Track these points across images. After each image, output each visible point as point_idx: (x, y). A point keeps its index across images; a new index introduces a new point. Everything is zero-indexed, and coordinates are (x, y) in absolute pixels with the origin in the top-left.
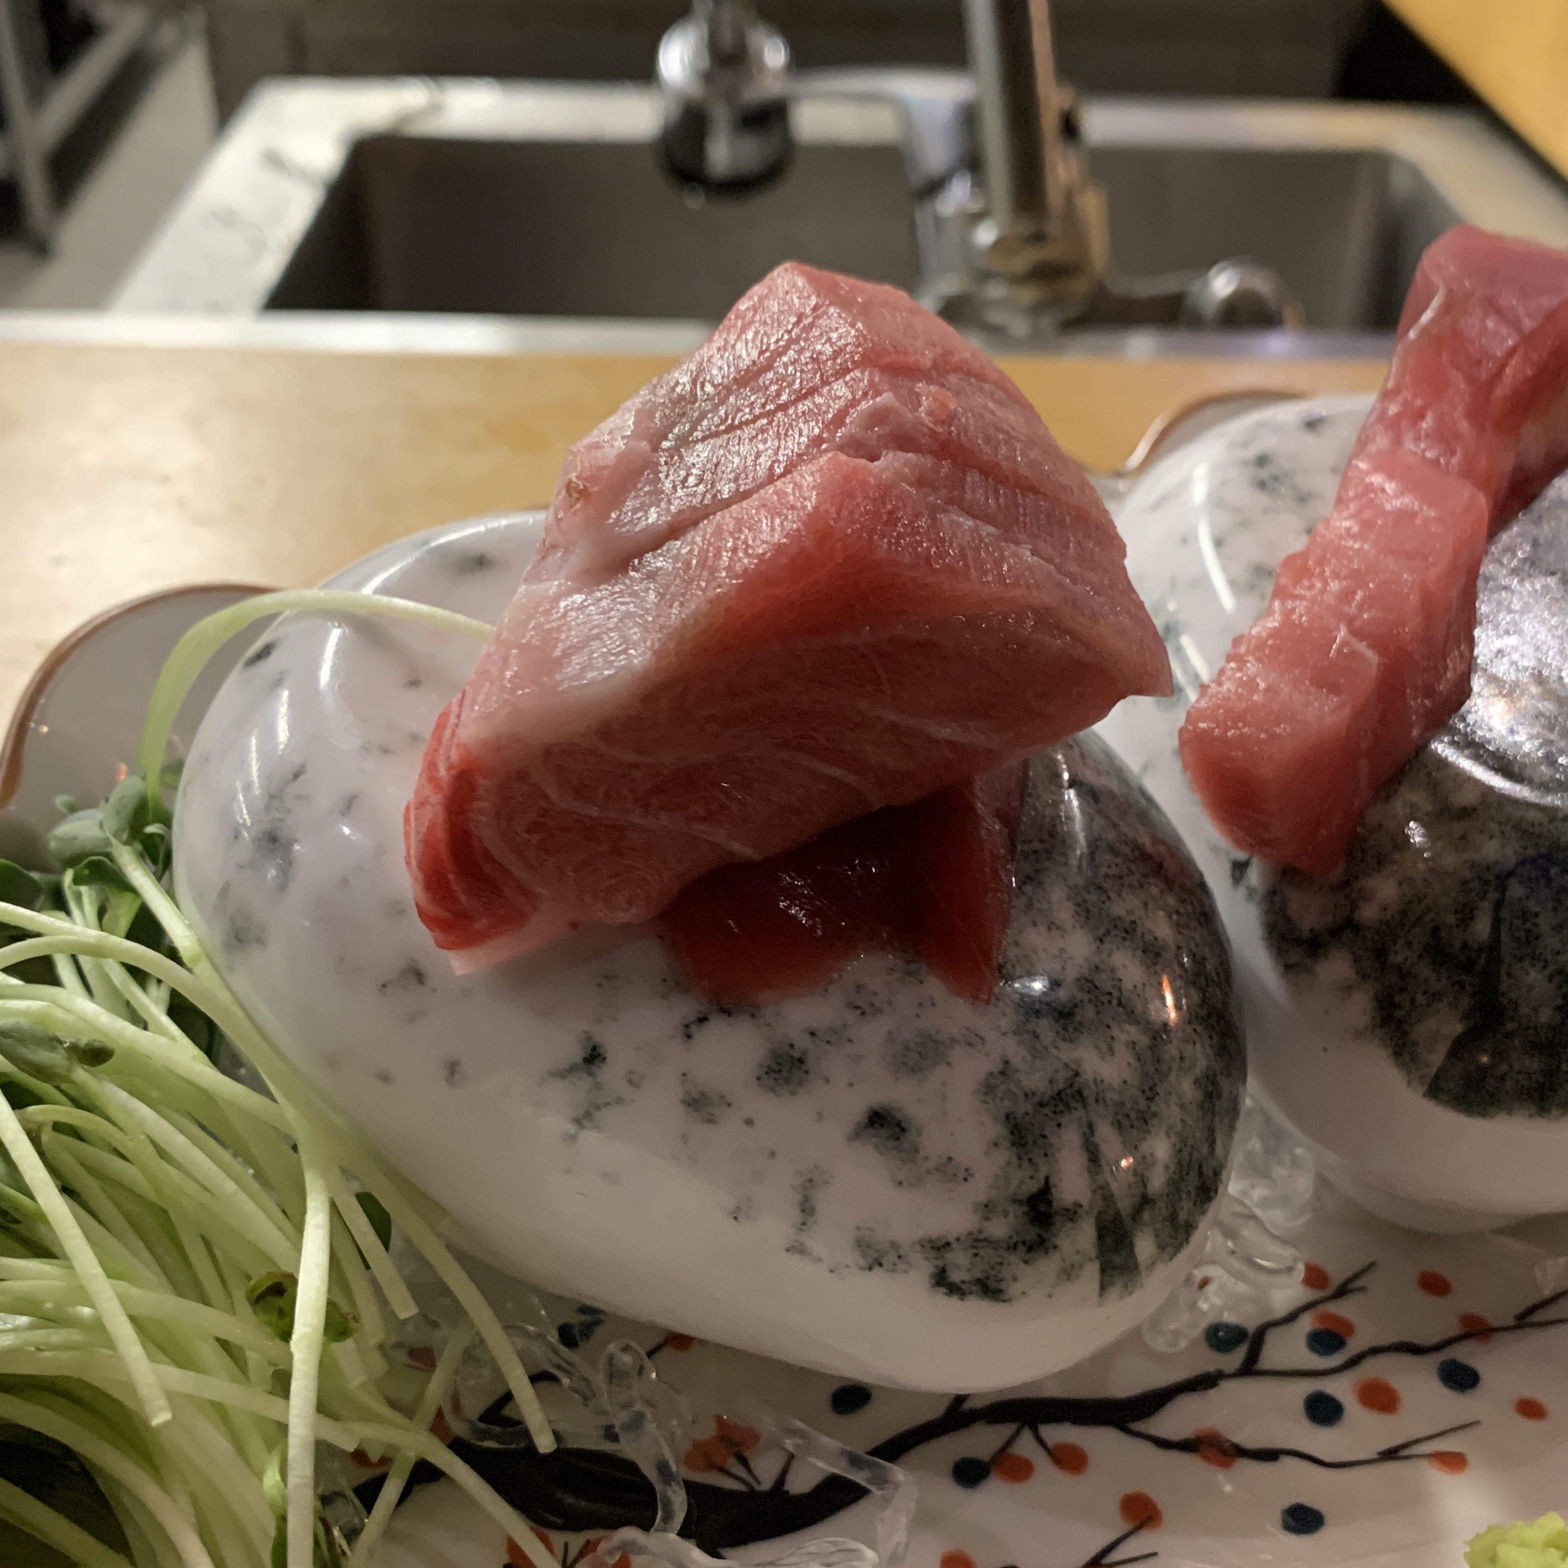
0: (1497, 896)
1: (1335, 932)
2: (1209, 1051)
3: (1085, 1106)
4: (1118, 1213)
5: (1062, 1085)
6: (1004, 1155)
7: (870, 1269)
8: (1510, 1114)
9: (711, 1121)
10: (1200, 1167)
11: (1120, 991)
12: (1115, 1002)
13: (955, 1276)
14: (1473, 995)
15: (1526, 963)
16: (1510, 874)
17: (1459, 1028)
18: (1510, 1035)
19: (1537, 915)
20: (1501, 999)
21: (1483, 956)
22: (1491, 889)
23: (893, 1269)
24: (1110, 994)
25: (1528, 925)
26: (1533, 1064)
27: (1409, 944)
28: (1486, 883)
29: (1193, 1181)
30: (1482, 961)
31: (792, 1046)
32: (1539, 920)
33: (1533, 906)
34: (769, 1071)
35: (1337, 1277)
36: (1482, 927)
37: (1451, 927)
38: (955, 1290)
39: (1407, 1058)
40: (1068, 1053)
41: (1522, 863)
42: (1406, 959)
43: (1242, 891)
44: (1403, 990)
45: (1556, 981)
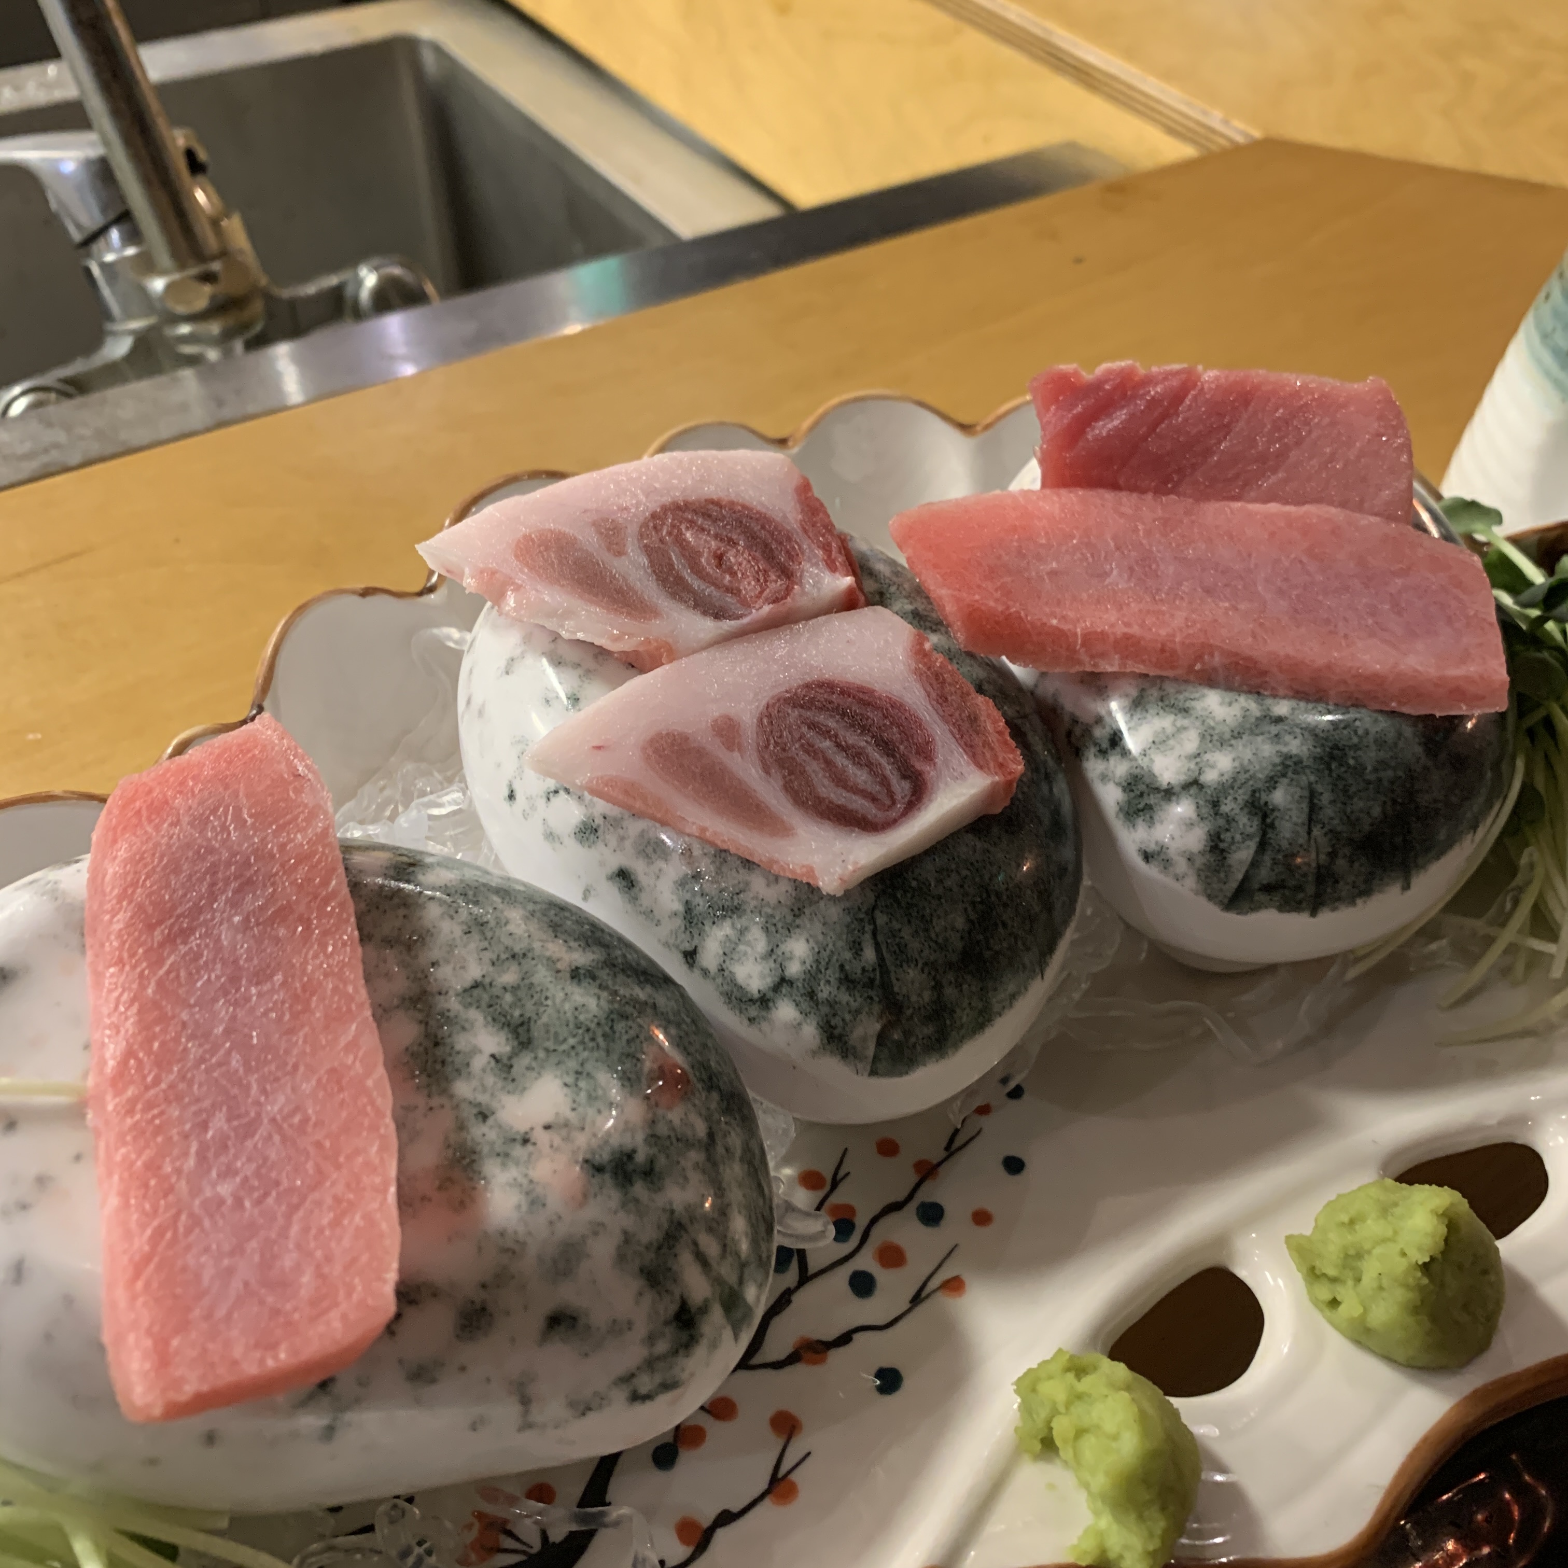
0: (872, 927)
1: (776, 988)
2: (738, 1130)
3: (686, 1230)
4: (731, 1288)
5: (666, 1226)
6: (649, 1297)
7: (584, 1414)
8: (925, 1065)
9: (433, 1381)
10: (763, 1216)
11: (674, 1129)
12: (674, 1141)
13: (643, 1390)
14: (880, 1002)
15: (905, 965)
16: (874, 908)
17: (878, 1027)
18: (911, 1018)
19: (900, 930)
20: (898, 997)
21: (878, 973)
22: (866, 925)
23: (600, 1407)
24: (669, 1137)
25: (897, 940)
26: (929, 1030)
27: (828, 982)
28: (862, 920)
29: (762, 1228)
30: (878, 977)
31: (473, 1302)
32: (902, 934)
33: (896, 925)
34: (463, 1327)
35: (828, 1176)
36: (869, 954)
37: (850, 961)
38: (648, 1397)
39: (851, 1057)
40: (660, 1200)
41: (877, 898)
42: (830, 993)
43: (697, 972)
44: (835, 1015)
45: (926, 971)
